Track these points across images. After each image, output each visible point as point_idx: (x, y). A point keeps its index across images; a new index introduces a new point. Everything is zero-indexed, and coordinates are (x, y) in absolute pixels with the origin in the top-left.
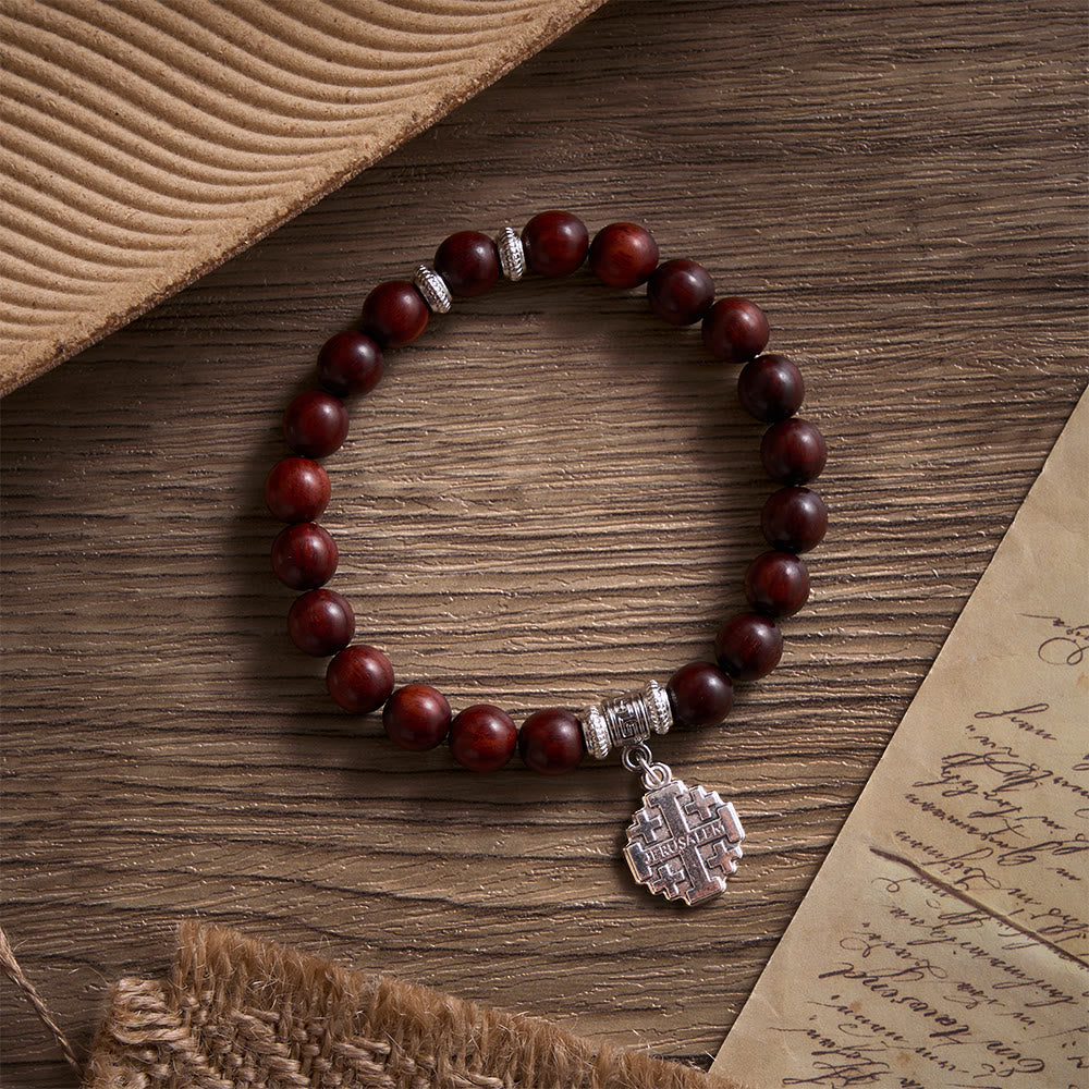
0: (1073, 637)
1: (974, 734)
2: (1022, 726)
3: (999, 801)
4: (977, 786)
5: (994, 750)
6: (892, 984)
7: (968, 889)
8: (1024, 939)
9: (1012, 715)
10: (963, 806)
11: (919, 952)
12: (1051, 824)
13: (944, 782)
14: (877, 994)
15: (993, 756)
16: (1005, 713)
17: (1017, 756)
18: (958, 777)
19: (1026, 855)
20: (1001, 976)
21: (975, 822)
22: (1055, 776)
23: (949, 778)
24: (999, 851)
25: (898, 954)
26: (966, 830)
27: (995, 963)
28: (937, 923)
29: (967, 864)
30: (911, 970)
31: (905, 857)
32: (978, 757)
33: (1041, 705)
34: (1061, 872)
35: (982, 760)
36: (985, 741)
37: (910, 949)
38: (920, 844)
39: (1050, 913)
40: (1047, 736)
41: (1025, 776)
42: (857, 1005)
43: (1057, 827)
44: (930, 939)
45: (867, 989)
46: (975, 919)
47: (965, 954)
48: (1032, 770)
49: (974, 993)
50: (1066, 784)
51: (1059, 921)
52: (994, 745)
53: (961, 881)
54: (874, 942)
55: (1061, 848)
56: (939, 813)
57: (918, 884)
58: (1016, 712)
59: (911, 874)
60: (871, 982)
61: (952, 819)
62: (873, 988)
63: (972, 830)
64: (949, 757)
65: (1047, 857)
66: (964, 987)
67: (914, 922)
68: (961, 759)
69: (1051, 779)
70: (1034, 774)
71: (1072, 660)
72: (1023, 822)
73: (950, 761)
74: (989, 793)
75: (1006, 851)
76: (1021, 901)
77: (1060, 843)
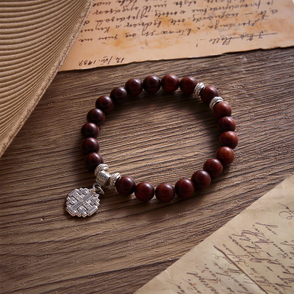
0: (290, 213)
1: (254, 227)
2: (269, 229)
3: (256, 245)
4: (250, 240)
5: (258, 233)
6: (207, 282)
7: (239, 264)
8: (251, 282)
9: (267, 226)
10: (245, 244)
11: (218, 276)
12: (269, 255)
13: (241, 236)
14: (202, 283)
15: (257, 234)
16: (265, 225)
17: (264, 236)
18: (246, 236)
19: (259, 260)
20: (241, 289)
21: (247, 248)
22: (274, 243)
23: (243, 236)
24: (251, 257)
25: (212, 275)
26: (244, 249)
27: (240, 285)
28: (227, 270)
29: (241, 258)
30: (215, 280)
31: (223, 251)
32: (253, 233)
33: (276, 226)
34: (268, 268)
35: (254, 234)
36: (256, 230)
37: (216, 274)
38: (229, 249)
39: (261, 277)
40: (275, 233)
41: (265, 241)
42: (195, 284)
43: (270, 256)
44: (223, 274)
45: (200, 281)
46: (238, 272)
47: (233, 280)
48: (268, 240)
49: (231, 291)
50: (277, 246)
51: (263, 280)
52: (259, 231)
53: (238, 262)
54: (206, 270)
55: (270, 261)
56: (237, 243)
57: (224, 259)
58: (268, 225)
59: (224, 256)
60: (201, 279)
61: (240, 246)
62: (202, 281)
63: (245, 250)
64: (245, 231)
65: (265, 263)
66: (229, 288)
67: (220, 268)
68: (248, 232)
69: (273, 244)
70: (268, 241)
71: (288, 218)
72: (261, 252)
73: (245, 232)
74: (253, 242)
75: (253, 258)
76: (254, 272)
77: (270, 260)
